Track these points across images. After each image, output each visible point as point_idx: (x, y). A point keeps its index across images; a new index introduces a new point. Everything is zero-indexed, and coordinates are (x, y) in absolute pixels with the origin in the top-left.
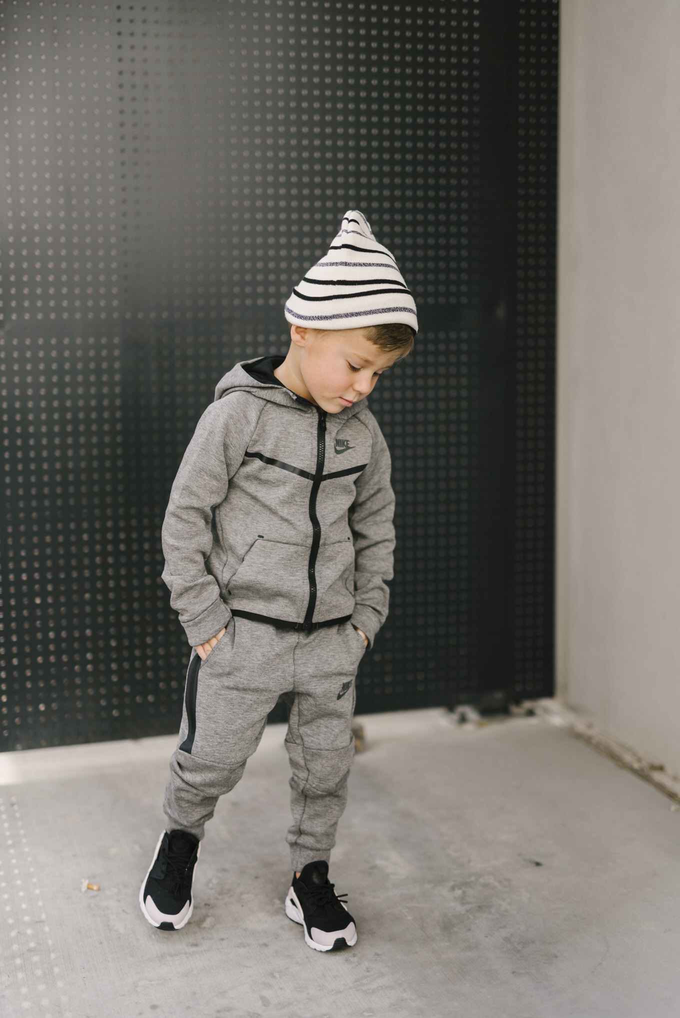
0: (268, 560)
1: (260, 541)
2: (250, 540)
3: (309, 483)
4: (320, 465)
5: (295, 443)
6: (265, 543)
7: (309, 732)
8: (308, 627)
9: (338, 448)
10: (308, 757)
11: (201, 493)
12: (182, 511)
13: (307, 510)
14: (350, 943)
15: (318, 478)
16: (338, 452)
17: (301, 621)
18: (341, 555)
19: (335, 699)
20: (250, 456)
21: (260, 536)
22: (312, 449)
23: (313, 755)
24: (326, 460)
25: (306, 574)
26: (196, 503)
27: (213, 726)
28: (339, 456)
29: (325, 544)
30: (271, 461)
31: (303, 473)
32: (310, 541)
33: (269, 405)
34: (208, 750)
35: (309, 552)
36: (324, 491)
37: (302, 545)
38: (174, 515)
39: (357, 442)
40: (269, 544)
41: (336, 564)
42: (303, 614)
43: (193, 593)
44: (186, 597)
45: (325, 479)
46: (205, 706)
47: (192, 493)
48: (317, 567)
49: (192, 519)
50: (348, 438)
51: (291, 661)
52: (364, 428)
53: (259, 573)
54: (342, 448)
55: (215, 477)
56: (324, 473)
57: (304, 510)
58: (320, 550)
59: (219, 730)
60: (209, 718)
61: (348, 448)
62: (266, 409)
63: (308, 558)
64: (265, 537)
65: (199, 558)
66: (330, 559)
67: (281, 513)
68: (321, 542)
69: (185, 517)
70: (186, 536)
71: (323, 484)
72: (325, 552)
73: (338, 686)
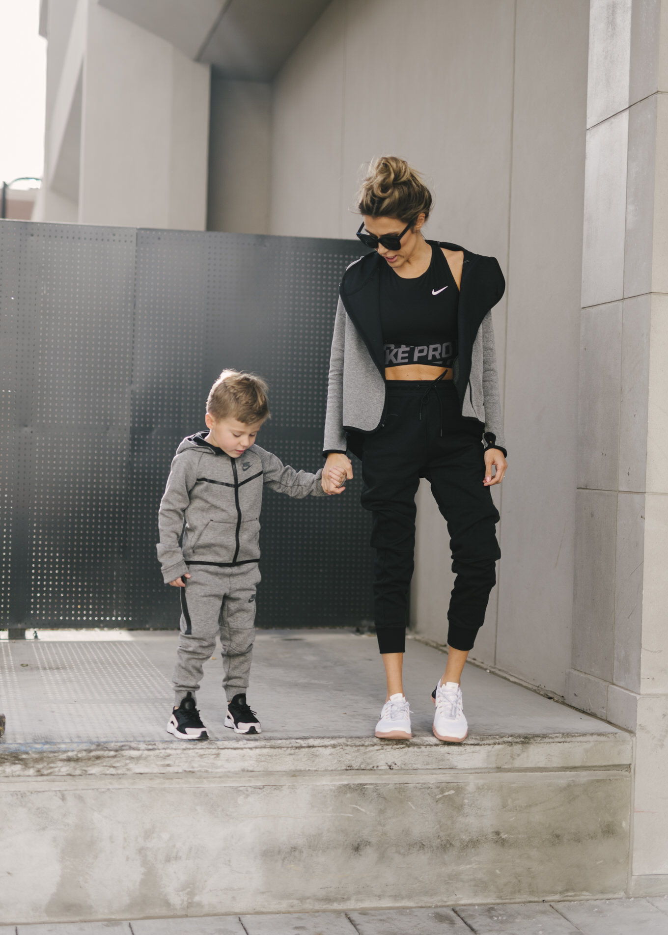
0: (216, 532)
1: (211, 522)
2: (205, 522)
3: (232, 489)
4: (236, 479)
5: (222, 471)
6: (214, 523)
7: (232, 620)
8: (235, 563)
9: (245, 468)
10: (231, 633)
11: (174, 502)
12: (166, 512)
13: (235, 504)
14: (258, 730)
15: (237, 486)
16: (244, 470)
17: (231, 562)
18: (251, 527)
19: (248, 602)
20: (200, 480)
21: (211, 520)
22: (231, 472)
23: (234, 632)
24: (238, 476)
25: (235, 538)
26: (172, 507)
27: (199, 617)
28: (245, 472)
29: (243, 522)
30: (212, 482)
31: (228, 485)
32: (236, 521)
33: (205, 454)
34: (200, 630)
35: (236, 527)
36: (241, 492)
37: (232, 523)
38: (162, 514)
39: (253, 462)
40: (216, 524)
41: (249, 532)
42: (232, 558)
43: (168, 555)
44: (165, 556)
45: (240, 486)
46: (192, 609)
47: (170, 503)
48: (240, 534)
49: (170, 516)
50: (249, 461)
51: (228, 582)
52: (255, 454)
53: (212, 539)
54: (247, 467)
55: (180, 494)
56: (239, 483)
57: (233, 504)
58: (241, 525)
59: (203, 619)
60: (196, 614)
61: (250, 466)
62: (203, 456)
63: (235, 529)
64: (214, 520)
65: (174, 536)
66: (246, 529)
67: (222, 507)
68: (242, 520)
69: (167, 515)
70: (167, 524)
71: (240, 488)
72: (244, 526)
73: (249, 595)
